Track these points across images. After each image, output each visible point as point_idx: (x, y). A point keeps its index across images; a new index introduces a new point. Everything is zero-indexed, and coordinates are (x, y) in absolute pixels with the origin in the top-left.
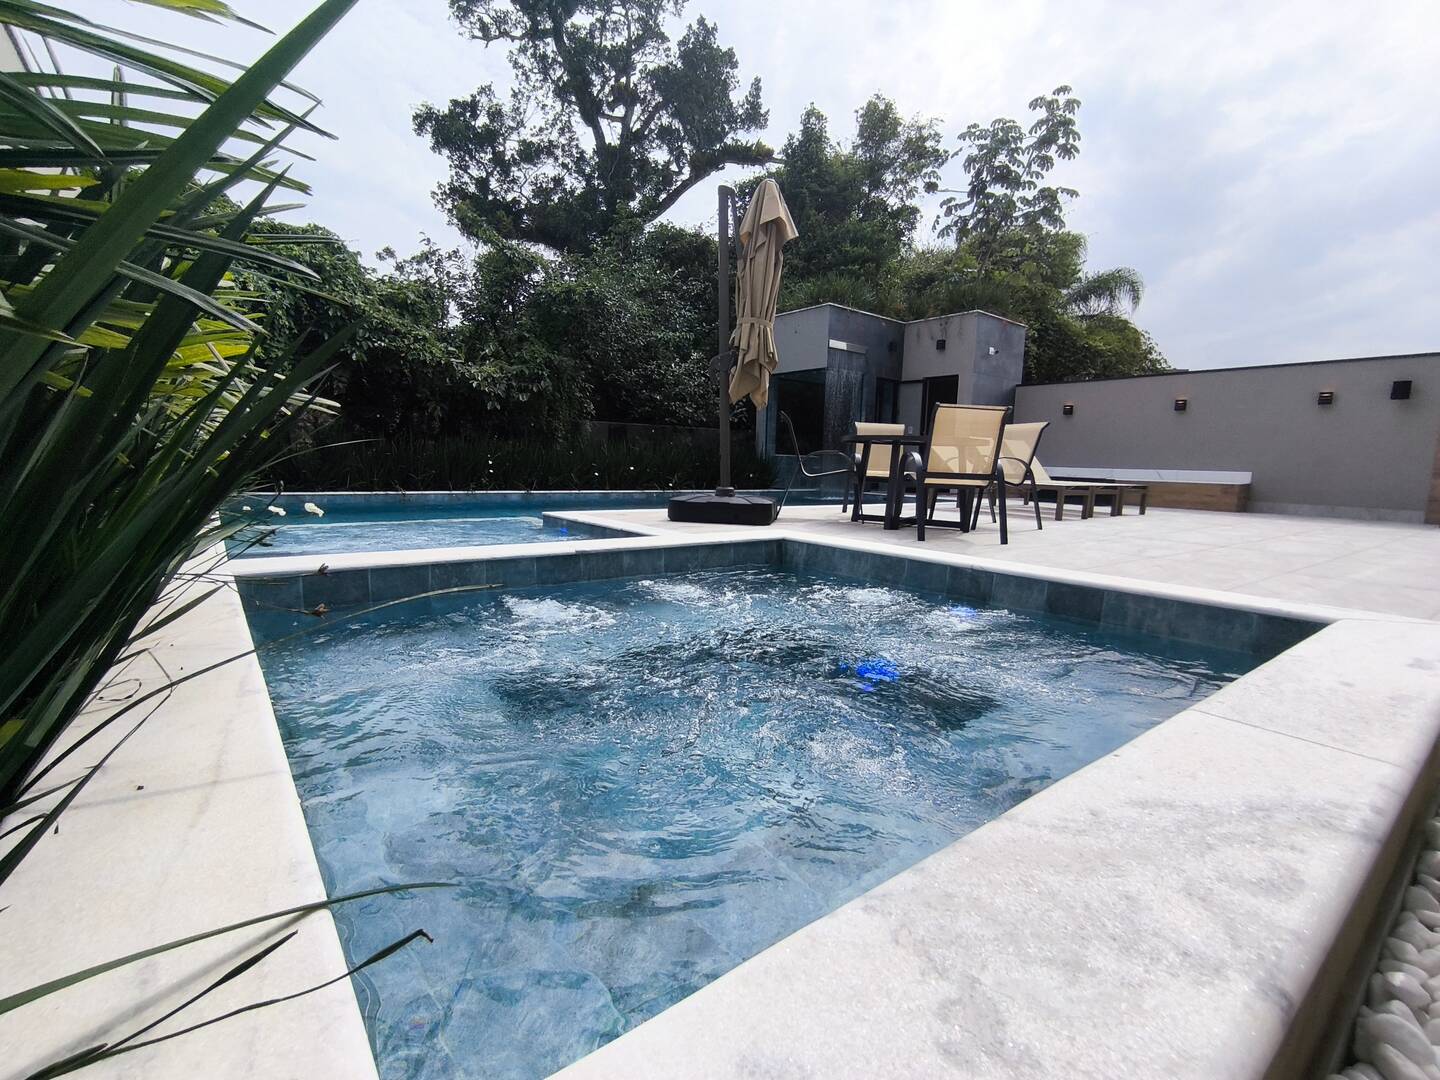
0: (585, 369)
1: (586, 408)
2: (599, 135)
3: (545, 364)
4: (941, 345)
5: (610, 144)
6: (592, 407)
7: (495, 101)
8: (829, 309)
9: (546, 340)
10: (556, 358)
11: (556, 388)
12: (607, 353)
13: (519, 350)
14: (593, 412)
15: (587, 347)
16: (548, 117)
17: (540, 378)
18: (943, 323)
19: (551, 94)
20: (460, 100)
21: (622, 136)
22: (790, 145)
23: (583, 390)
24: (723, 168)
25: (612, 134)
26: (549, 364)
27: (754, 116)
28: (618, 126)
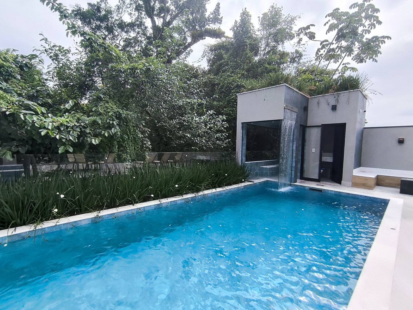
0: (145, 119)
1: (145, 144)
2: (153, 22)
3: (116, 117)
4: (334, 108)
5: (158, 25)
6: (149, 143)
7: (108, 5)
8: (284, 86)
9: (118, 100)
10: (124, 113)
11: (123, 132)
12: (159, 110)
13: (96, 106)
14: (150, 147)
15: (146, 106)
16: (132, 18)
17: (110, 127)
18: (337, 97)
19: (134, 10)
20: (92, 3)
21: (163, 23)
22: (235, 26)
23: (143, 132)
24: (205, 38)
25: (159, 22)
26: (119, 117)
27: (216, 18)
28: (162, 20)
